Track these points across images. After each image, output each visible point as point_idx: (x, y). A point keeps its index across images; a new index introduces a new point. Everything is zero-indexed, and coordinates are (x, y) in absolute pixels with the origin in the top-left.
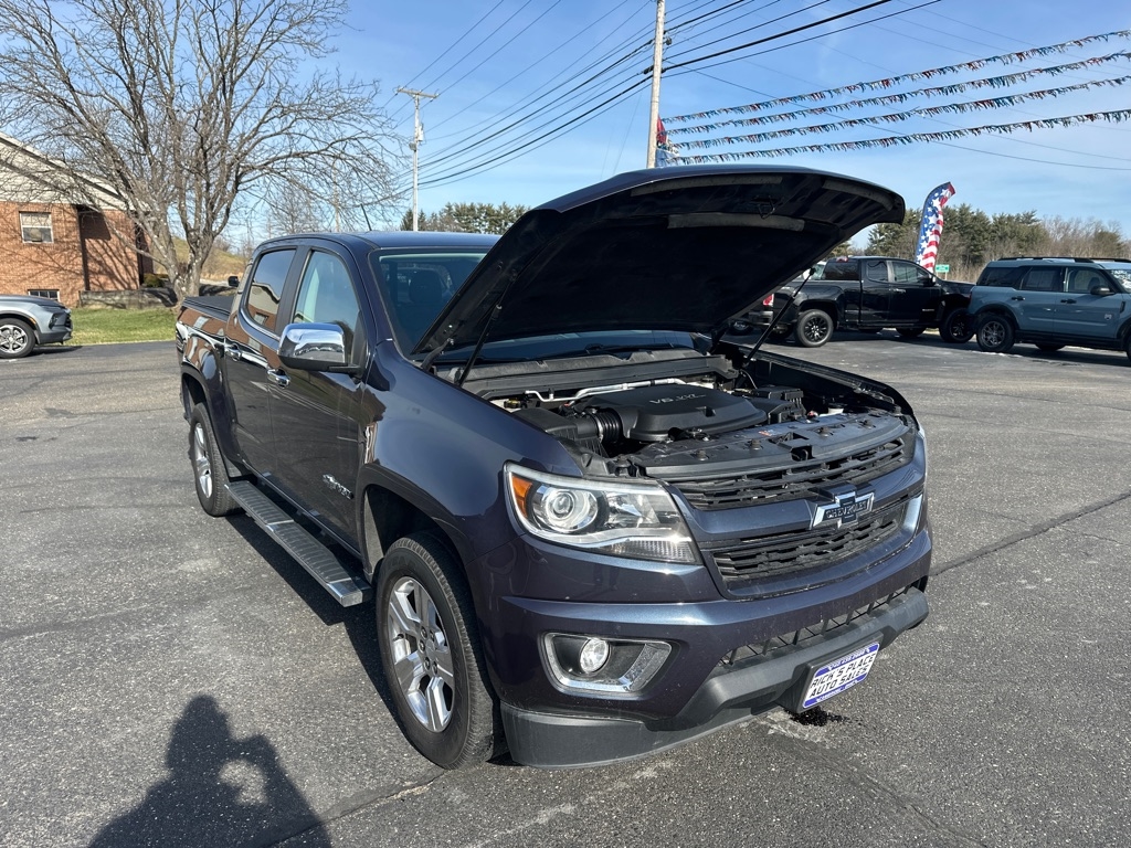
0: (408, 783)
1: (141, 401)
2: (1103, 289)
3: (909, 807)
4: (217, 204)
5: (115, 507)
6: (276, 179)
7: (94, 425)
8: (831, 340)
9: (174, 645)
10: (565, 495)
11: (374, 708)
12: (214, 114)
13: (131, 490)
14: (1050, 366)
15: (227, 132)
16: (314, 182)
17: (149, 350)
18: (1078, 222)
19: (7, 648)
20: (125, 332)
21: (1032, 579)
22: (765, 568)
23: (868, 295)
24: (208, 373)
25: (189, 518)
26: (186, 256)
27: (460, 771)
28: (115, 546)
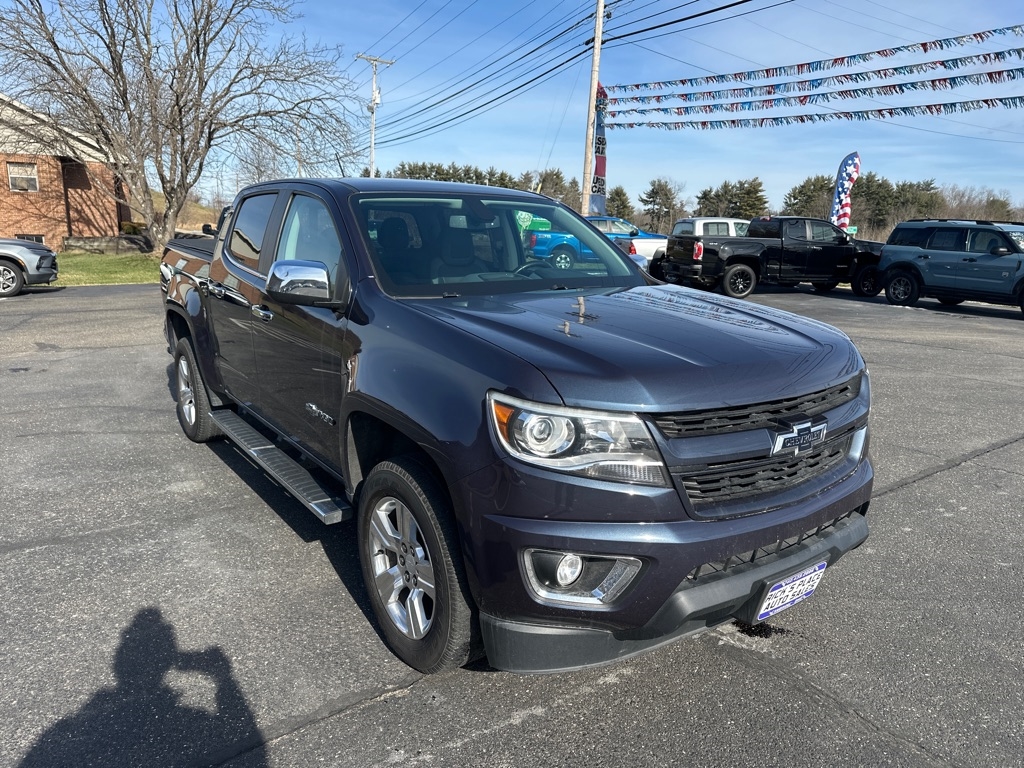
0: (390, 687)
1: (125, 337)
2: (1001, 249)
3: (851, 712)
4: (191, 159)
5: (105, 433)
6: (245, 135)
7: (81, 359)
8: (753, 292)
9: (166, 559)
10: (545, 422)
11: (354, 617)
12: (188, 73)
13: (118, 418)
14: (951, 318)
15: (201, 90)
16: (281, 139)
17: (130, 291)
18: (972, 190)
19: (10, 560)
20: (106, 275)
21: (949, 507)
22: (728, 492)
23: (788, 252)
24: (193, 311)
25: (174, 444)
26: (161, 206)
27: (437, 676)
28: (106, 469)
